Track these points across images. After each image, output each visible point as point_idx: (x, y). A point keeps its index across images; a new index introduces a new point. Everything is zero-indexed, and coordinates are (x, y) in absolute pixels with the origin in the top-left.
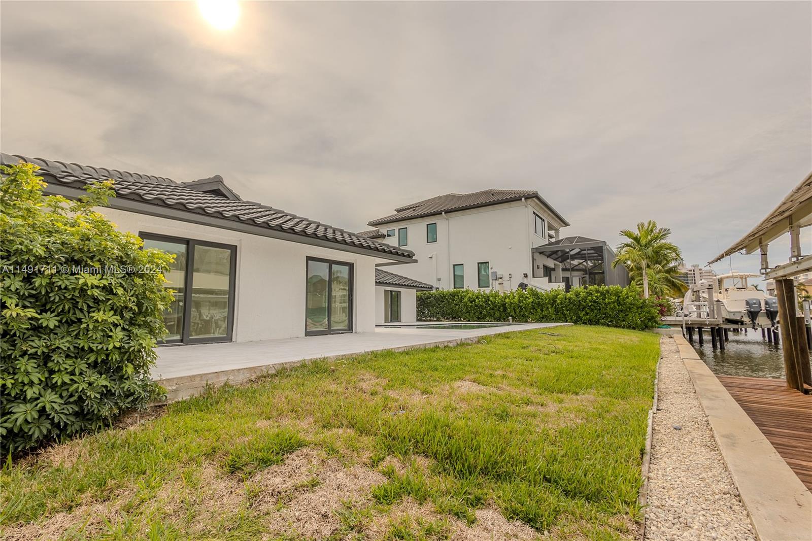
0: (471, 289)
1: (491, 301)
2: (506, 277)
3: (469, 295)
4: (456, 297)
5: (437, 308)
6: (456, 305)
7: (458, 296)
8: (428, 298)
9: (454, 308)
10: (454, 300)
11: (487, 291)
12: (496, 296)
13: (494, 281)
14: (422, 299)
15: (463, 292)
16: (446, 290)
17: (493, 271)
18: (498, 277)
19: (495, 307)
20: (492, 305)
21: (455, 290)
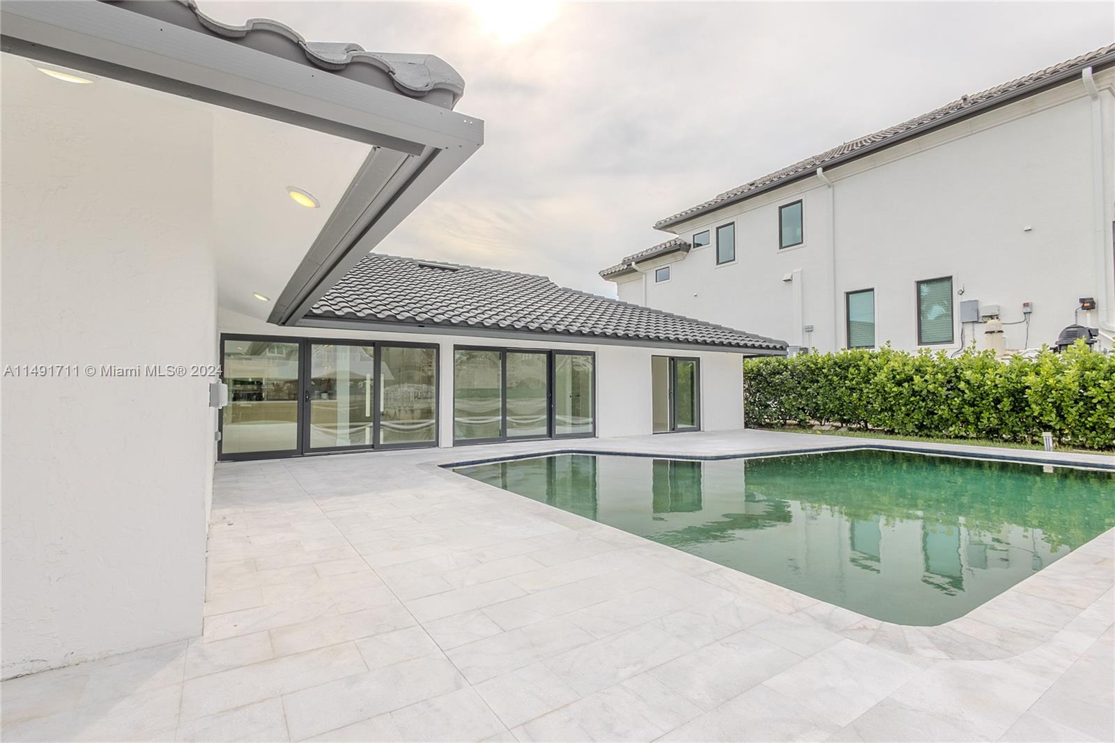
0: (896, 348)
1: (968, 382)
2: (1012, 312)
3: (892, 363)
4: (851, 370)
5: (801, 395)
6: (852, 389)
7: (857, 367)
8: (775, 373)
9: (846, 398)
10: (846, 378)
11: (951, 352)
12: (985, 366)
13: (968, 328)
14: (761, 375)
15: (871, 357)
16: (823, 353)
17: (965, 298)
18: (981, 314)
19: (977, 400)
20: (972, 391)
21: (849, 351)
